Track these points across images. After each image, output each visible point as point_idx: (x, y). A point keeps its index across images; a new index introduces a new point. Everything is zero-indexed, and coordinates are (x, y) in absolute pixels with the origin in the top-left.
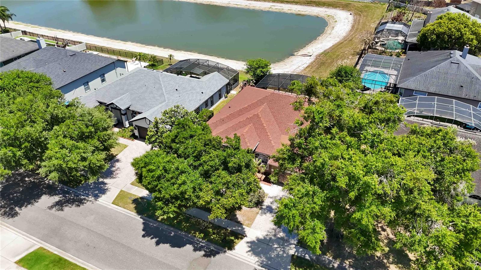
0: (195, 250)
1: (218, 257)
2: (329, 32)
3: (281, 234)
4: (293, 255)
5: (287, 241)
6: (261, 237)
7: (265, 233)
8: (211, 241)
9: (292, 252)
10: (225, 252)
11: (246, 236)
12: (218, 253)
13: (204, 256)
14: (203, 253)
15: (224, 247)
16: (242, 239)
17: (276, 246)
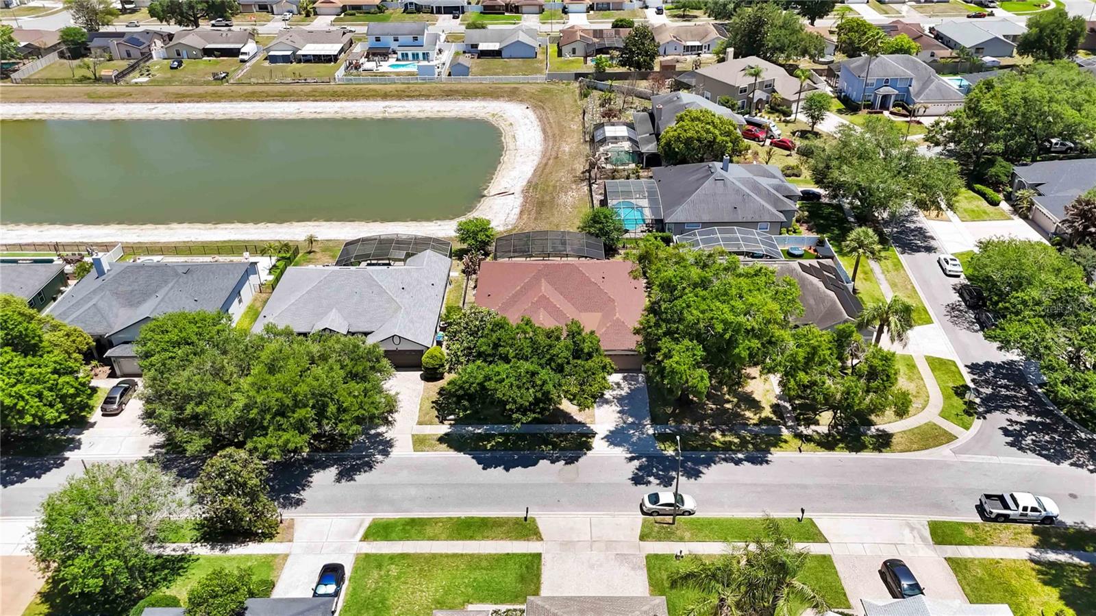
0: (553, 462)
1: (581, 460)
2: (511, 146)
3: (630, 420)
4: (654, 434)
5: (640, 424)
6: (612, 429)
7: (614, 425)
8: (562, 449)
9: (651, 432)
10: (585, 454)
11: (596, 433)
12: (580, 457)
13: (566, 464)
14: (563, 462)
15: (582, 450)
16: (594, 437)
17: (632, 432)
